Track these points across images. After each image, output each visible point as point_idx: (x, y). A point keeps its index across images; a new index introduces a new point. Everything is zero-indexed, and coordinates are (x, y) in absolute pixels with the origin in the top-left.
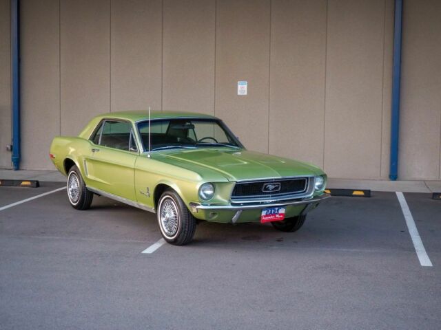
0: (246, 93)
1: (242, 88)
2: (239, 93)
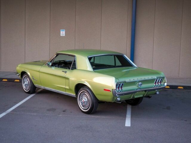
0: (64, 35)
1: (63, 33)
2: (61, 35)
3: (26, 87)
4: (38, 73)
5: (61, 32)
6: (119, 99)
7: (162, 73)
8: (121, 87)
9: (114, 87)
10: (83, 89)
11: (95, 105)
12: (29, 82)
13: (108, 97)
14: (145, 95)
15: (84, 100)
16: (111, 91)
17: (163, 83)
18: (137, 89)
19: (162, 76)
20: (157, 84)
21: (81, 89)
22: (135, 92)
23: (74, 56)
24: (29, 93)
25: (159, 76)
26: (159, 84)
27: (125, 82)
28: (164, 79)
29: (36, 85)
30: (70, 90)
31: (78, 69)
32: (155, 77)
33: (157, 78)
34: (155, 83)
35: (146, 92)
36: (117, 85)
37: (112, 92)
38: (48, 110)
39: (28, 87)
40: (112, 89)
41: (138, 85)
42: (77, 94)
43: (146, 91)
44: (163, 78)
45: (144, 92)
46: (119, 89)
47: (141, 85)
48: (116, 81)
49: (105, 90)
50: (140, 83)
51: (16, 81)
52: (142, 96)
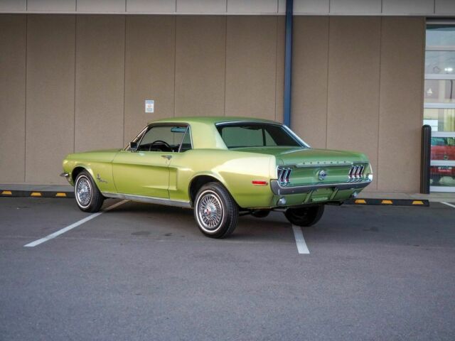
0: (153, 111)
1: (149, 107)
2: (146, 111)
3: (83, 199)
4: (110, 167)
5: (147, 105)
6: (283, 201)
7: (363, 155)
8: (288, 177)
9: (274, 175)
10: (207, 188)
11: (232, 217)
12: (89, 188)
13: (262, 199)
14: (332, 197)
15: (210, 210)
16: (267, 184)
17: (365, 176)
18: (318, 183)
19: (362, 160)
20: (353, 177)
21: (203, 188)
22: (314, 189)
23: (186, 126)
24: (90, 210)
25: (357, 160)
26: (358, 177)
27: (295, 167)
28: (367, 168)
29: (105, 192)
30: (178, 192)
31: (195, 148)
32: (350, 162)
33: (354, 164)
34: (351, 174)
35: (333, 191)
36: (279, 172)
37: (269, 185)
38: (134, 234)
39: (88, 199)
40: (271, 180)
41: (319, 175)
42: (193, 199)
43: (333, 188)
44: (366, 164)
45: (329, 191)
46: (282, 180)
47: (325, 175)
48: (277, 164)
49: (254, 182)
50: (322, 172)
51: (59, 195)
52: (326, 198)
